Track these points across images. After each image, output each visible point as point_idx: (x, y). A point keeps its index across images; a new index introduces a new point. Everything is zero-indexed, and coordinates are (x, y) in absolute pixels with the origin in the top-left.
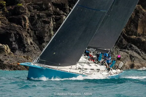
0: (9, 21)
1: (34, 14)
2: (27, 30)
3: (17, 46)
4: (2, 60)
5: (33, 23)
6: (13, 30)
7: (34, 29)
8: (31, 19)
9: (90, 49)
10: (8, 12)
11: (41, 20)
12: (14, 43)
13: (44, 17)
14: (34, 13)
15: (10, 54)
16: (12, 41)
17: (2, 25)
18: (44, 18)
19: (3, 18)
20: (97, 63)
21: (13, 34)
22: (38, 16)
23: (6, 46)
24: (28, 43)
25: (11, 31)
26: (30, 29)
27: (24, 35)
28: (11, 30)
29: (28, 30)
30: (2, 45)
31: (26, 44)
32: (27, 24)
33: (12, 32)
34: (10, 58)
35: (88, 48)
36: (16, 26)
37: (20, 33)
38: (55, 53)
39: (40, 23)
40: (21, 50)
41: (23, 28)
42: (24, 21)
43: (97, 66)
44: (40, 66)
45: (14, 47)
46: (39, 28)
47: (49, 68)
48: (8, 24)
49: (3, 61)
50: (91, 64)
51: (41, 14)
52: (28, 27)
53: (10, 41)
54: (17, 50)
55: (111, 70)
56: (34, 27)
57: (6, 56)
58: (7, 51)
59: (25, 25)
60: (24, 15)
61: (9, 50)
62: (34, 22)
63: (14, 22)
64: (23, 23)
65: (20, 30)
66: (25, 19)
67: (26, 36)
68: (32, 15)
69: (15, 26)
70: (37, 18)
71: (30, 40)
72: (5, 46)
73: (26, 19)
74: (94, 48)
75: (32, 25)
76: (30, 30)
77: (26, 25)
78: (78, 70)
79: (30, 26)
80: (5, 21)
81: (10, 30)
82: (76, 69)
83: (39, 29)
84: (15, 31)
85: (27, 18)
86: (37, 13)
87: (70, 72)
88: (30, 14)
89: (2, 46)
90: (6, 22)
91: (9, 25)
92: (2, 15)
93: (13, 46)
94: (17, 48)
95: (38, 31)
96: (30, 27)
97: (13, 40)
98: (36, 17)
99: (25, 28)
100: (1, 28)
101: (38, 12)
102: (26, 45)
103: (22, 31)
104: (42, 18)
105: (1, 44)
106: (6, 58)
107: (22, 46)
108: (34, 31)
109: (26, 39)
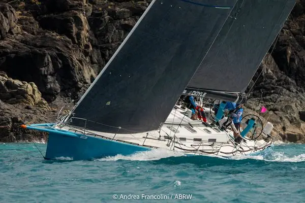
0: (41, 25)
1: (100, 9)
2: (83, 47)
3: (57, 86)
4: (19, 119)
5: (99, 31)
6: (49, 48)
7: (102, 45)
8: (95, 21)
9: (194, 94)
10: (40, 3)
11: (117, 23)
12: (50, 78)
13: (126, 16)
14: (101, 7)
15: (39, 104)
16: (46, 73)
17: (23, 34)
18: (125, 20)
19: (26, 19)
20: (212, 126)
21: (49, 57)
22: (112, 13)
23: (32, 85)
24: (85, 80)
25: (44, 49)
26: (90, 45)
27: (75, 59)
28: (45, 47)
29: (87, 46)
30: (21, 84)
31: (81, 80)
32: (85, 33)
33: (46, 52)
34: (38, 114)
35: (188, 91)
36: (58, 37)
37: (67, 55)
38: (109, 103)
39: (115, 31)
40: (68, 96)
41: (74, 42)
42: (76, 26)
43: (209, 132)
44: (74, 132)
45: (51, 88)
46: (112, 42)
47: (96, 135)
48: (38, 33)
49: (20, 121)
50: (195, 128)
51: (117, 9)
52: (87, 39)
53: (41, 74)
54: (57, 94)
55: (245, 141)
56: (102, 41)
57: (31, 109)
58: (32, 97)
59: (78, 35)
60: (76, 12)
61: (38, 96)
62: (101, 28)
63: (53, 30)
64: (75, 30)
65: (67, 47)
66: (78, 22)
67: (80, 61)
68: (96, 12)
69: (54, 37)
70: (110, 19)
71: (90, 71)
72: (29, 86)
73: (82, 22)
74: (203, 90)
75: (96, 36)
76: (91, 49)
77: (82, 37)
78: (165, 140)
79: (91, 38)
80: (31, 25)
81: (41, 47)
82: (159, 139)
83: (113, 44)
84: (54, 50)
85: (83, 18)
86: (109, 7)
87: (143, 145)
88: (91, 9)
89: (21, 86)
90: (33, 29)
91: (39, 36)
92: (25, 12)
93: (49, 86)
94: (59, 91)
95: (109, 50)
96: (91, 41)
97: (49, 72)
98: (107, 17)
99: (79, 44)
100: (22, 43)
101: (111, 5)
102: (80, 84)
103: (70, 49)
104: (119, 19)
105: (20, 80)
106: (28, 114)
107: (69, 85)
108: (100, 49)
109: (80, 70)
